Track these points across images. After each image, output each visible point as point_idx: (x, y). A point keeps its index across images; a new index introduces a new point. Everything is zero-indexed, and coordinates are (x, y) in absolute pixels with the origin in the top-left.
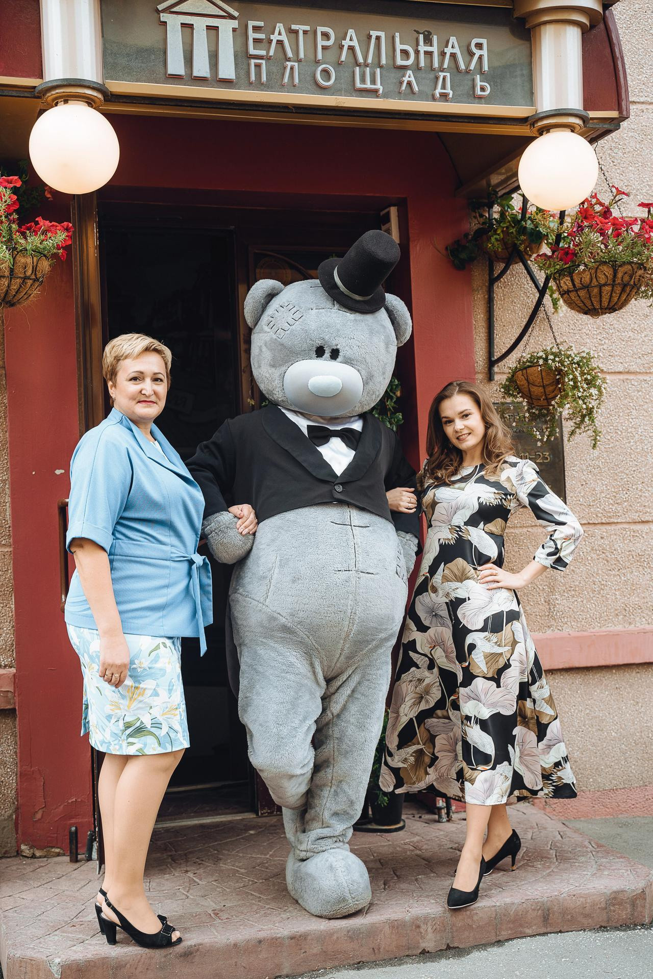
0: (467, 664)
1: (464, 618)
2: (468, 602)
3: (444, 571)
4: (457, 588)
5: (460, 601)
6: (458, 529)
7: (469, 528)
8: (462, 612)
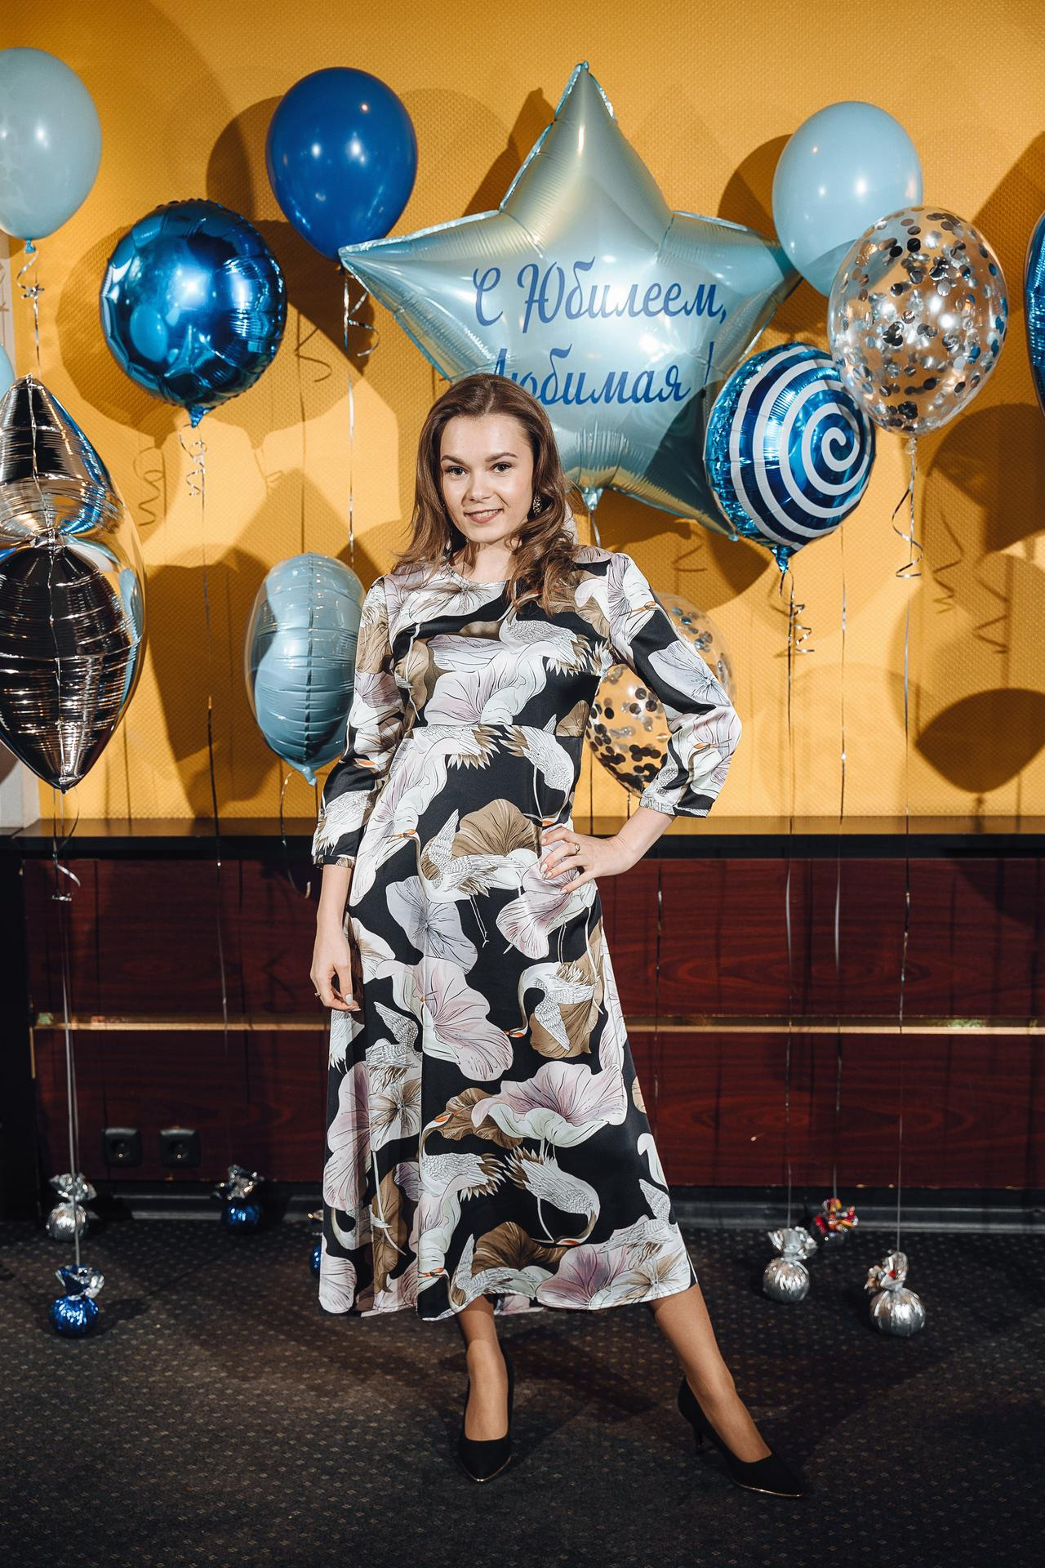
0: (524, 1032)
1: (514, 934)
2: (522, 897)
3: (458, 829)
4: (494, 869)
5: (504, 897)
6: (499, 734)
7: (527, 730)
8: (510, 919)
